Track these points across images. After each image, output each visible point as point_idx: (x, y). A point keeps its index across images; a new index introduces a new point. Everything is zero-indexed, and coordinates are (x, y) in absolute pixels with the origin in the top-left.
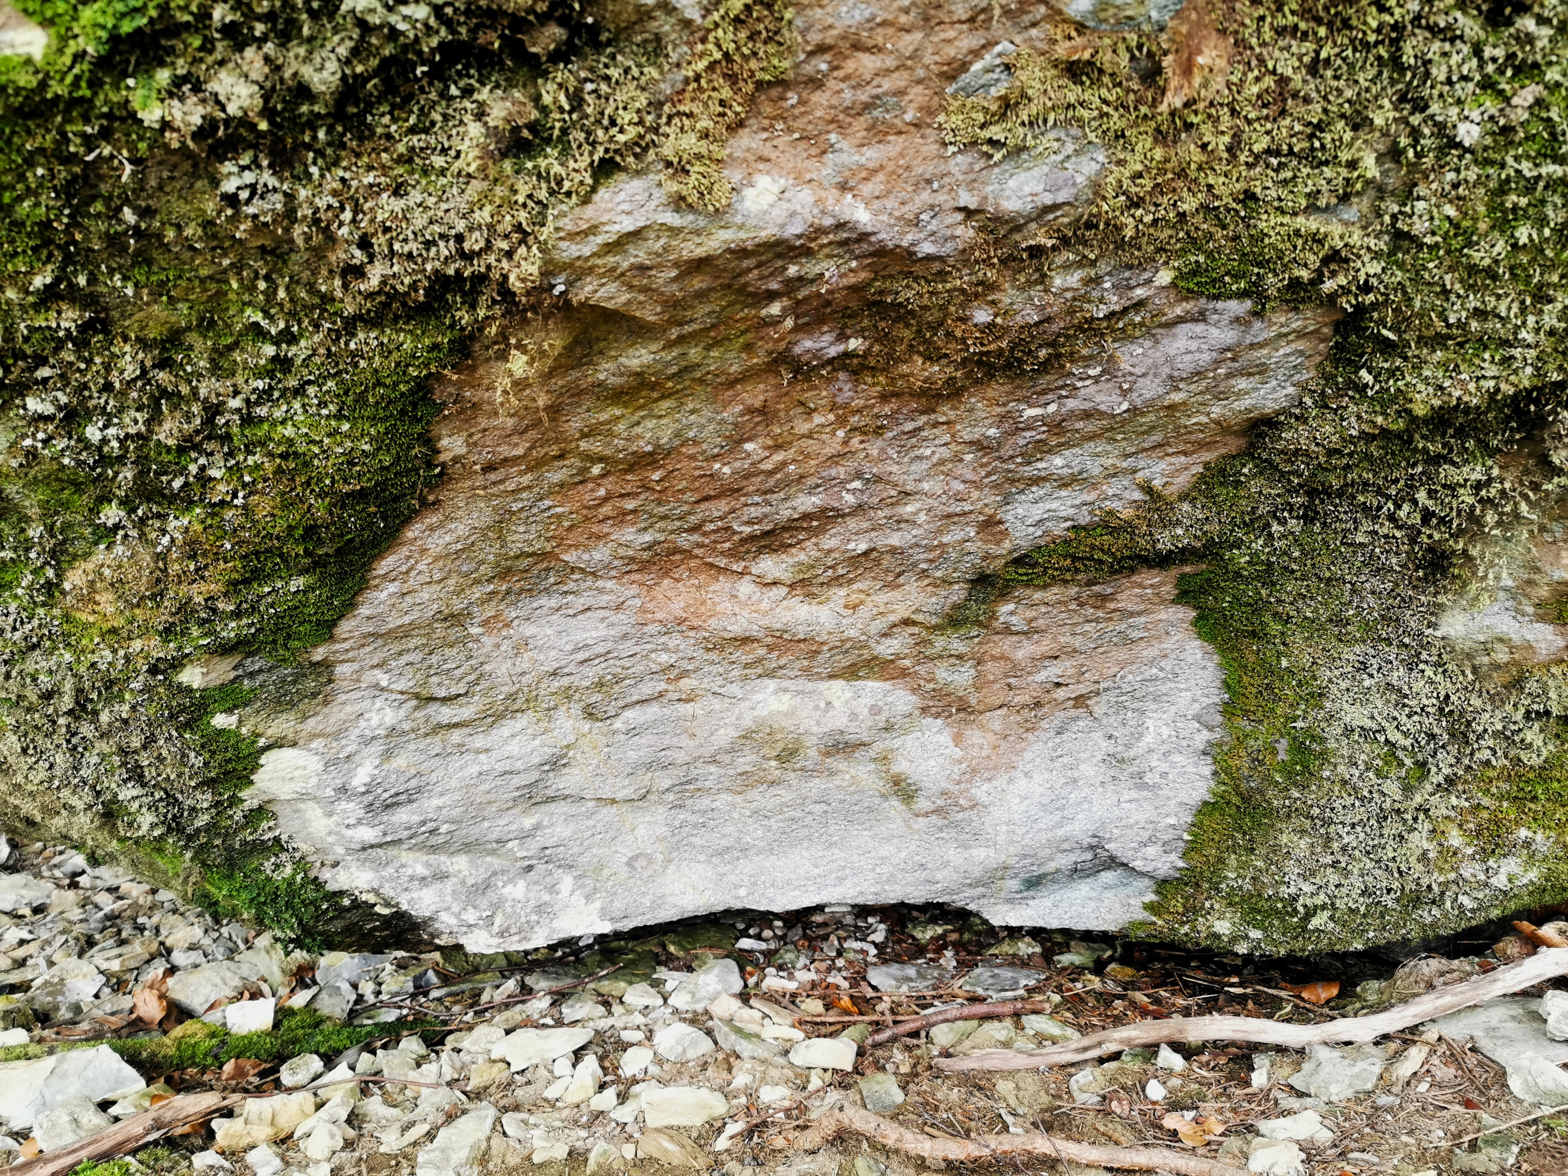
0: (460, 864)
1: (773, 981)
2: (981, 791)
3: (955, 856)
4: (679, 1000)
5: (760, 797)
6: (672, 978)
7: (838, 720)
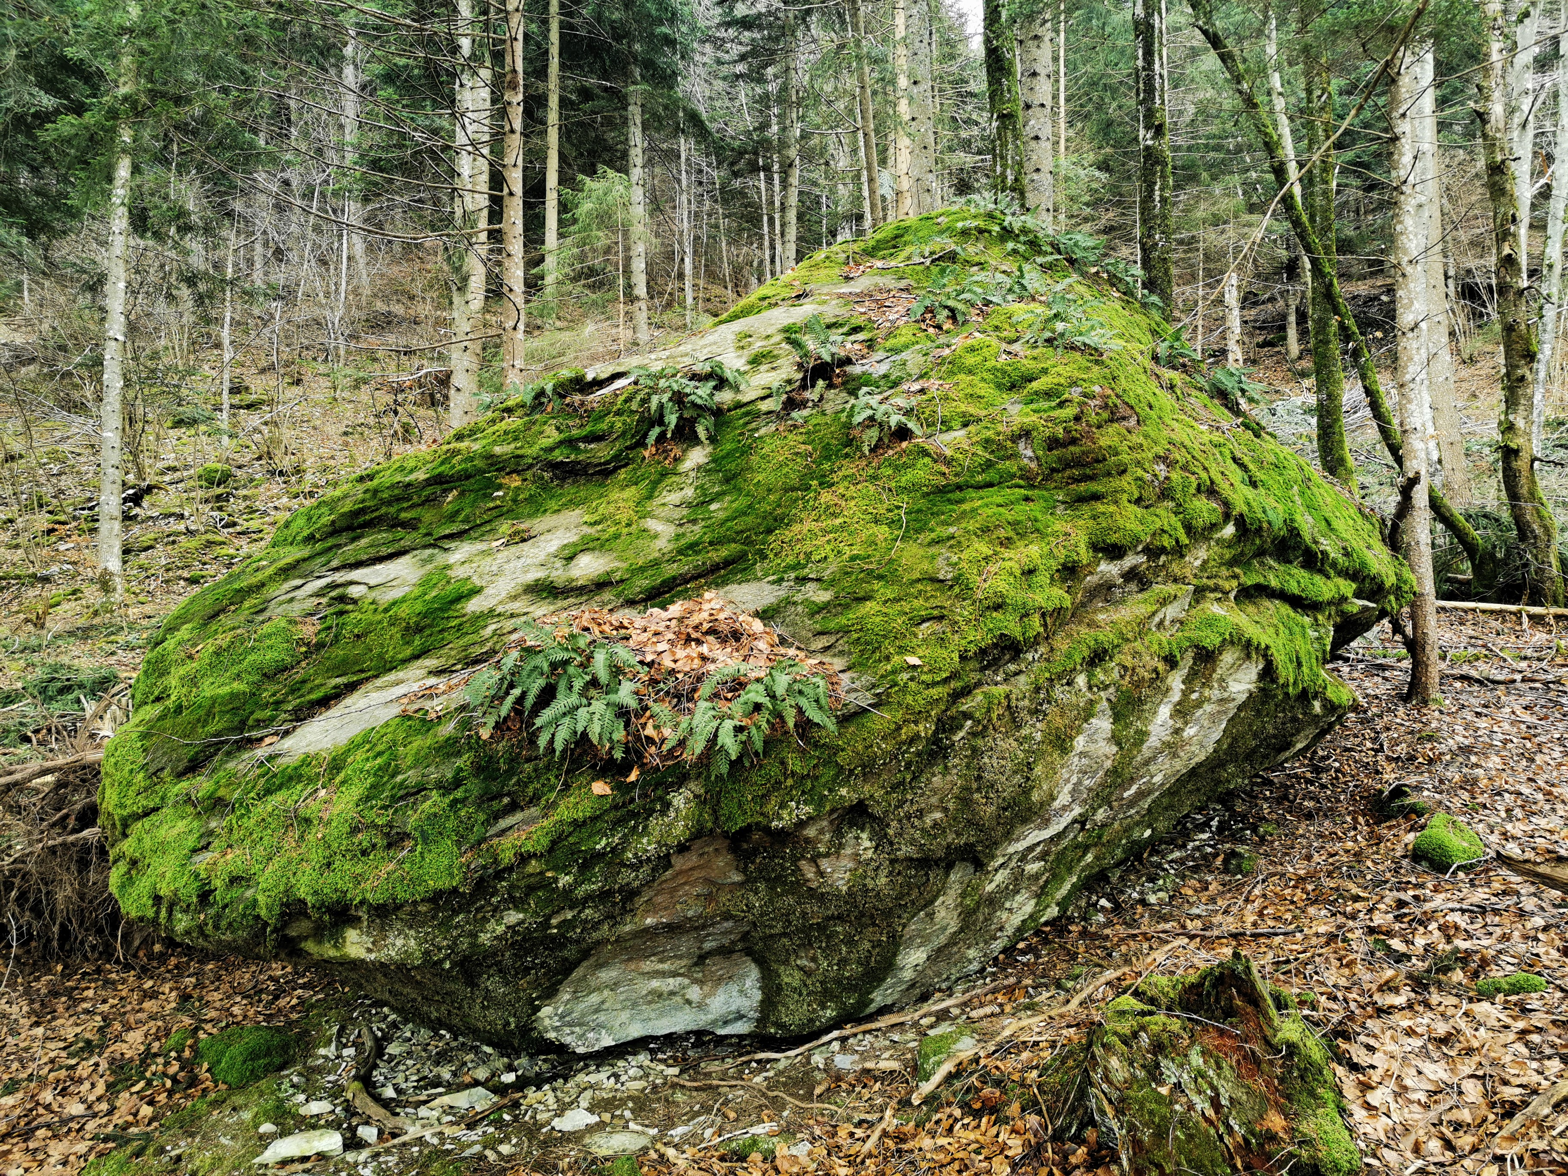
0: (577, 1029)
1: (660, 1056)
2: (708, 1001)
3: (703, 1018)
4: (633, 1063)
5: (653, 1006)
6: (630, 1058)
7: (671, 987)
